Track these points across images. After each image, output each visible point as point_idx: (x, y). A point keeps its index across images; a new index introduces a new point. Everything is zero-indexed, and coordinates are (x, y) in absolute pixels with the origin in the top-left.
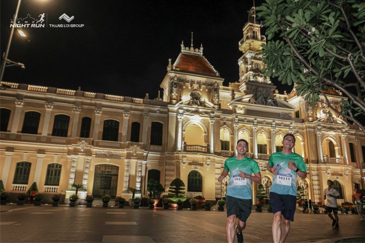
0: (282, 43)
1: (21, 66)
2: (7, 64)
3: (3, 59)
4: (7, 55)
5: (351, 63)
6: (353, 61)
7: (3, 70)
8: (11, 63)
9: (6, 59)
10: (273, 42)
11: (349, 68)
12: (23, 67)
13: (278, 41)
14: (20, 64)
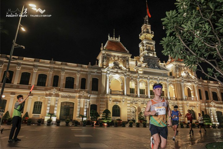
0: (174, 37)
1: (23, 47)
2: (15, 46)
4: (15, 41)
5: (217, 50)
7: (13, 50)
8: (18, 46)
9: (15, 43)
10: (169, 37)
11: (217, 52)
12: (24, 48)
13: (172, 37)
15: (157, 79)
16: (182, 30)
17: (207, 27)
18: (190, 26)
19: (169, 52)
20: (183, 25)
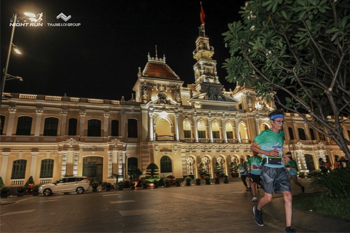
0: (241, 58)
1: (19, 79)
2: (7, 78)
3: (3, 74)
4: (6, 71)
5: (295, 74)
6: (296, 72)
7: (4, 84)
8: (11, 77)
9: (6, 73)
10: (234, 58)
11: (294, 77)
12: (21, 80)
13: (238, 57)
14: (18, 77)
15: (221, 115)
16: (251, 48)
17: (281, 45)
18: (260, 43)
19: (235, 78)
20: (250, 43)
